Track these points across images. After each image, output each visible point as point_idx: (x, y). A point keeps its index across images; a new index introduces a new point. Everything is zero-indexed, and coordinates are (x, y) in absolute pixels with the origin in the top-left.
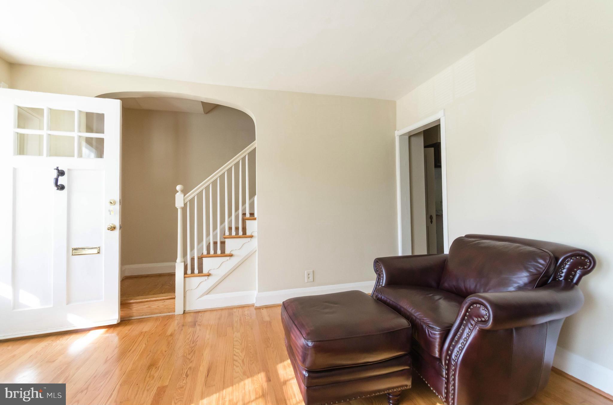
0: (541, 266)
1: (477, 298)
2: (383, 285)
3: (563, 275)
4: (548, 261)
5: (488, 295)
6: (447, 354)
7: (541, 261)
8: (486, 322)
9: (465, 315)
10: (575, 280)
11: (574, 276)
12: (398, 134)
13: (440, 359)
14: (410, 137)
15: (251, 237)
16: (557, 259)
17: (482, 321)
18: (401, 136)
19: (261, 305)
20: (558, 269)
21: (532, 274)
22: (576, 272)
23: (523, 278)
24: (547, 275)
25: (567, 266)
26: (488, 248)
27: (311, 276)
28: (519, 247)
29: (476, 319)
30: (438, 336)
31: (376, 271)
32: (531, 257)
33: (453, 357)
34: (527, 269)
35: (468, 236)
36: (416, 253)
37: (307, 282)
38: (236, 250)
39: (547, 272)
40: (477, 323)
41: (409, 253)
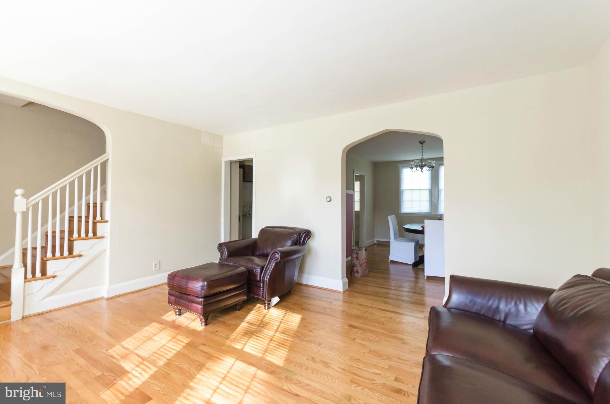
0: (295, 237)
1: (275, 251)
2: (226, 258)
3: (302, 240)
4: (297, 235)
5: (279, 249)
6: (263, 279)
7: (295, 235)
8: (278, 259)
9: (270, 259)
10: (305, 242)
11: (305, 240)
12: (224, 159)
13: (260, 281)
14: (231, 163)
15: (102, 237)
16: (300, 234)
17: (276, 259)
18: (226, 162)
19: (112, 296)
20: (300, 238)
21: (292, 241)
22: (306, 239)
23: (289, 243)
24: (297, 241)
25: (303, 237)
26: (277, 232)
27: (158, 266)
28: (288, 230)
29: (274, 259)
30: (259, 271)
31: (219, 251)
32: (292, 234)
33: (265, 279)
34: (290, 239)
35: (266, 227)
36: (232, 240)
37: (154, 271)
38: (85, 250)
39: (297, 239)
40: (275, 260)
41: (229, 241)
